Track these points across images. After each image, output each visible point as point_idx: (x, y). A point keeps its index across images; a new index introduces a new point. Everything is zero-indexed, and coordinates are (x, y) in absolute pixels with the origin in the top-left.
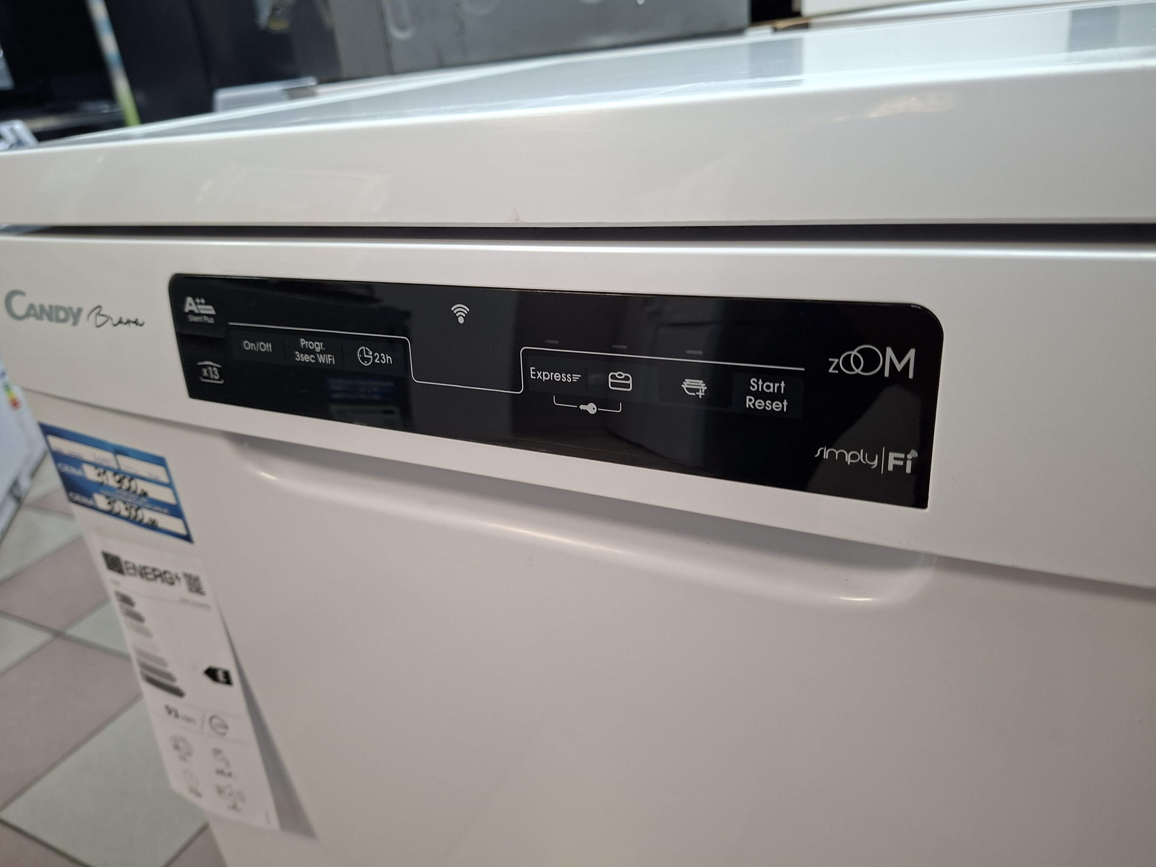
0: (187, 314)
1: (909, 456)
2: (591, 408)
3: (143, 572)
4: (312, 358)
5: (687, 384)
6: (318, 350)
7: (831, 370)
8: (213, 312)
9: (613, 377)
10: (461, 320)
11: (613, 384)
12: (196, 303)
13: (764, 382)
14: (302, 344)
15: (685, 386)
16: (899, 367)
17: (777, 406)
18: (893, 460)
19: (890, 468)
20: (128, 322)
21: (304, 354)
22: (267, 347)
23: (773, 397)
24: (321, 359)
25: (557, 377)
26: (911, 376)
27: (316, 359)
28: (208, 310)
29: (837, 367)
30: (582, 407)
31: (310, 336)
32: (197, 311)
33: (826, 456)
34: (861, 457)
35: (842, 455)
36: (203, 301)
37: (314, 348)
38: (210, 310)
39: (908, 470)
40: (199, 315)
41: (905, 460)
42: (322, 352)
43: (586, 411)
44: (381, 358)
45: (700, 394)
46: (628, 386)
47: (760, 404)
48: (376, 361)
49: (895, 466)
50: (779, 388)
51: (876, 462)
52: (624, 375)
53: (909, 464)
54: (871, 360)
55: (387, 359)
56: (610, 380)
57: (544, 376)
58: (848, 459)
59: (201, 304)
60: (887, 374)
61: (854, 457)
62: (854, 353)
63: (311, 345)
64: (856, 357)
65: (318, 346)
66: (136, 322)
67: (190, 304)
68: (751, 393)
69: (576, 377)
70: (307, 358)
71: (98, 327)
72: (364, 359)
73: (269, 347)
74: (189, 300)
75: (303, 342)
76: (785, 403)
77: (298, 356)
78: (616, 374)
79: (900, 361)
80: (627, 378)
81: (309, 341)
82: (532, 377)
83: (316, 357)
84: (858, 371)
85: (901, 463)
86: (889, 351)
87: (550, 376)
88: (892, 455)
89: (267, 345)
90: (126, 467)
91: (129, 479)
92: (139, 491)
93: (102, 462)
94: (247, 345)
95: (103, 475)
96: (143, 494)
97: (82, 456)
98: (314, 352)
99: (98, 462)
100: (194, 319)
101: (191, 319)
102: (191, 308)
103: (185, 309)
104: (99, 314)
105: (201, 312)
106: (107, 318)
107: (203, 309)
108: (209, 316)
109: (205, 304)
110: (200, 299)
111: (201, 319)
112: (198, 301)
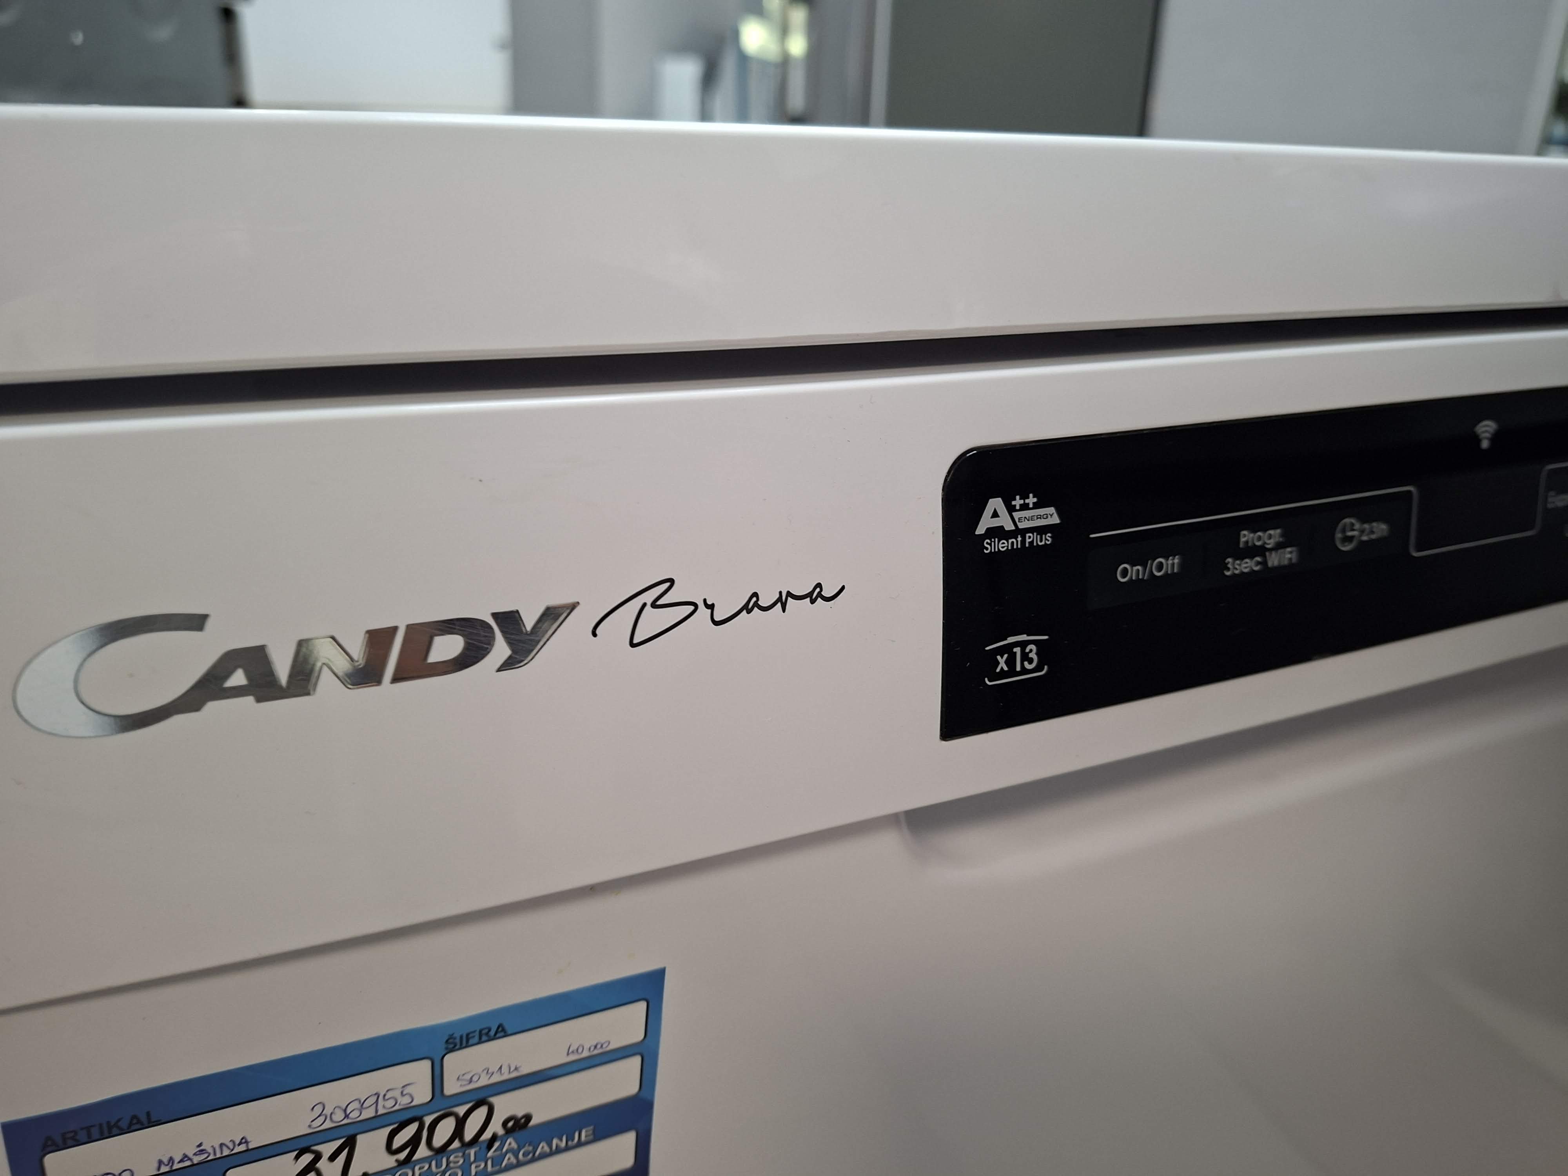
0: (983, 537)
4: (1257, 564)
6: (1271, 543)
8: (1055, 520)
10: (1485, 444)
12: (1011, 509)
14: (1243, 540)
20: (782, 602)
21: (1242, 559)
22: (1172, 564)
24: (1274, 560)
27: (1265, 562)
28: (1046, 516)
31: (1255, 523)
32: (1009, 526)
36: (1031, 500)
37: (1265, 543)
38: (1050, 516)
40: (1015, 533)
42: (1279, 546)
44: (1371, 531)
48: (1364, 538)
55: (1381, 529)
59: (1025, 507)
63: (1259, 538)
65: (1272, 537)
66: (815, 595)
67: (993, 514)
70: (1247, 565)
71: (633, 645)
72: (1345, 541)
73: (1173, 564)
74: (996, 503)
75: (1246, 537)
77: (1230, 566)
81: (1255, 532)
83: (1264, 559)
89: (1170, 562)
90: (468, 1077)
91: (461, 1114)
92: (496, 1127)
93: (347, 1116)
94: (1125, 573)
95: (333, 1158)
96: (509, 1132)
97: (244, 1141)
98: (1261, 551)
99: (328, 1125)
100: (1003, 546)
101: (991, 547)
102: (996, 523)
103: (980, 530)
104: (654, 605)
105: (1021, 526)
106: (692, 608)
107: (1032, 518)
108: (1040, 530)
109: (1036, 506)
110: (1024, 497)
111: (1023, 541)
112: (1018, 502)
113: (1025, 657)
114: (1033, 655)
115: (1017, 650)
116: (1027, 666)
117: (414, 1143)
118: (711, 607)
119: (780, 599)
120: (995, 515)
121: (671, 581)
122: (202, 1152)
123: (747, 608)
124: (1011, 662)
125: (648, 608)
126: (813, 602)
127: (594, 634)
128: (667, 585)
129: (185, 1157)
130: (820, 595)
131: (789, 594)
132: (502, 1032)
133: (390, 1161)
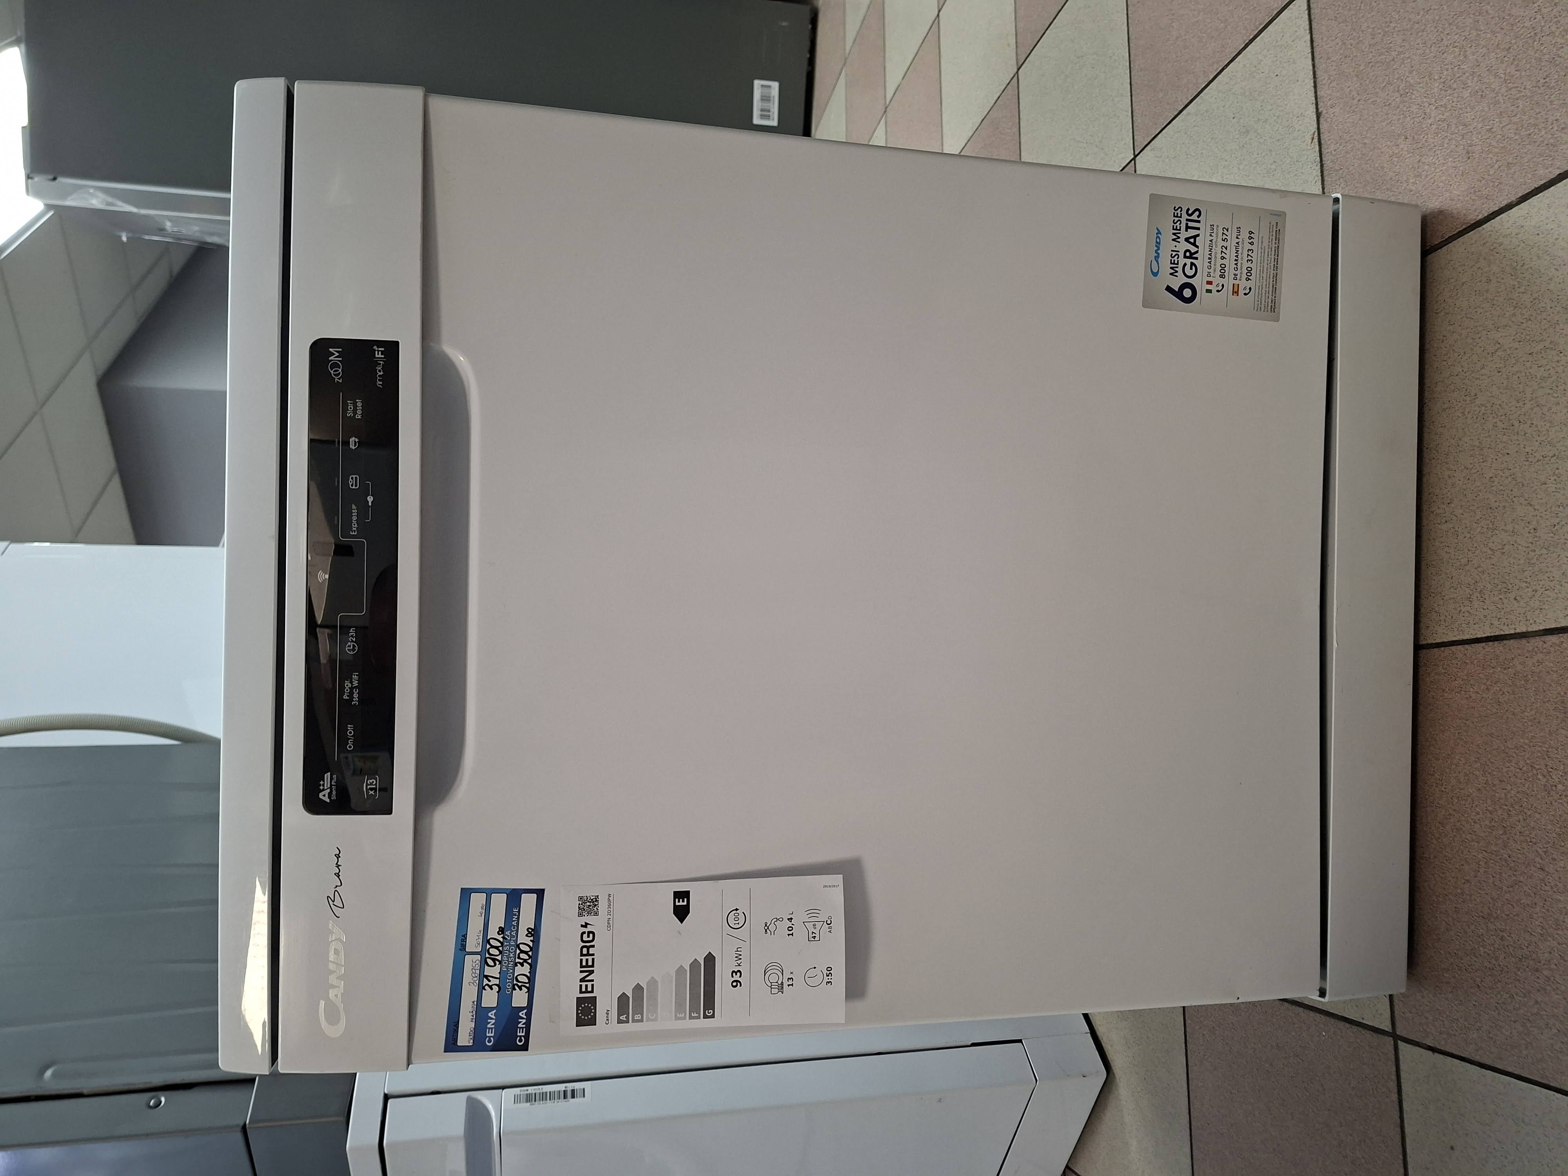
1: (377, 349)
2: (370, 499)
3: (587, 968)
4: (356, 691)
5: (352, 447)
6: (350, 685)
7: (341, 381)
8: (329, 774)
9: (352, 485)
11: (356, 486)
12: (324, 790)
13: (348, 410)
14: (347, 698)
15: (354, 448)
16: (337, 354)
17: (359, 404)
18: (379, 355)
19: (383, 356)
20: (338, 866)
21: (353, 698)
22: (350, 727)
23: (355, 407)
24: (356, 684)
25: (354, 518)
26: (341, 350)
27: (356, 687)
29: (339, 379)
30: (370, 504)
31: (342, 692)
32: (329, 790)
33: (381, 383)
34: (380, 368)
35: (379, 376)
36: (322, 783)
37: (349, 688)
38: (327, 776)
39: (383, 349)
40: (331, 788)
41: (378, 351)
42: (351, 682)
43: (372, 502)
44: (352, 636)
45: (357, 440)
46: (356, 478)
47: (359, 412)
48: (354, 640)
49: (382, 354)
50: (351, 403)
51: (381, 362)
52: (350, 480)
53: (380, 349)
54: (336, 365)
55: (352, 632)
56: (354, 487)
57: (355, 526)
58: (381, 373)
59: (323, 785)
60: (340, 359)
61: (380, 371)
62: (332, 372)
63: (347, 690)
64: (334, 371)
65: (347, 684)
66: (338, 856)
67: (324, 796)
68: (354, 416)
69: (354, 507)
70: (356, 696)
71: (344, 907)
72: (353, 650)
74: (321, 796)
75: (345, 697)
76: (357, 401)
77: (355, 703)
78: (350, 484)
79: (334, 354)
80: (352, 478)
81: (345, 693)
82: (356, 533)
83: (355, 687)
84: (340, 370)
85: (380, 353)
86: (330, 358)
87: (354, 522)
88: (377, 356)
89: (349, 728)
90: (477, 945)
91: (490, 947)
92: (500, 938)
93: (476, 977)
94: (350, 747)
95: (489, 981)
96: (503, 933)
97: (473, 1002)
98: (351, 689)
99: (477, 982)
100: (334, 792)
101: (334, 797)
102: (327, 796)
103: (328, 801)
104: (333, 901)
105: (329, 786)
106: (336, 892)
107: (327, 783)
108: (331, 779)
109: (324, 781)
110: (320, 785)
111: (334, 785)
112: (321, 788)
113: (371, 784)
114: (371, 781)
115: (368, 787)
116: (374, 783)
117: (494, 960)
118: (336, 886)
119: (338, 867)
120: (324, 795)
121: (328, 897)
122: (472, 1012)
123: (338, 877)
124: (371, 789)
125: (334, 903)
126: (340, 857)
127: (339, 917)
128: (329, 899)
129: (473, 1016)
130: (338, 855)
131: (337, 864)
132: (465, 936)
133: (498, 966)
